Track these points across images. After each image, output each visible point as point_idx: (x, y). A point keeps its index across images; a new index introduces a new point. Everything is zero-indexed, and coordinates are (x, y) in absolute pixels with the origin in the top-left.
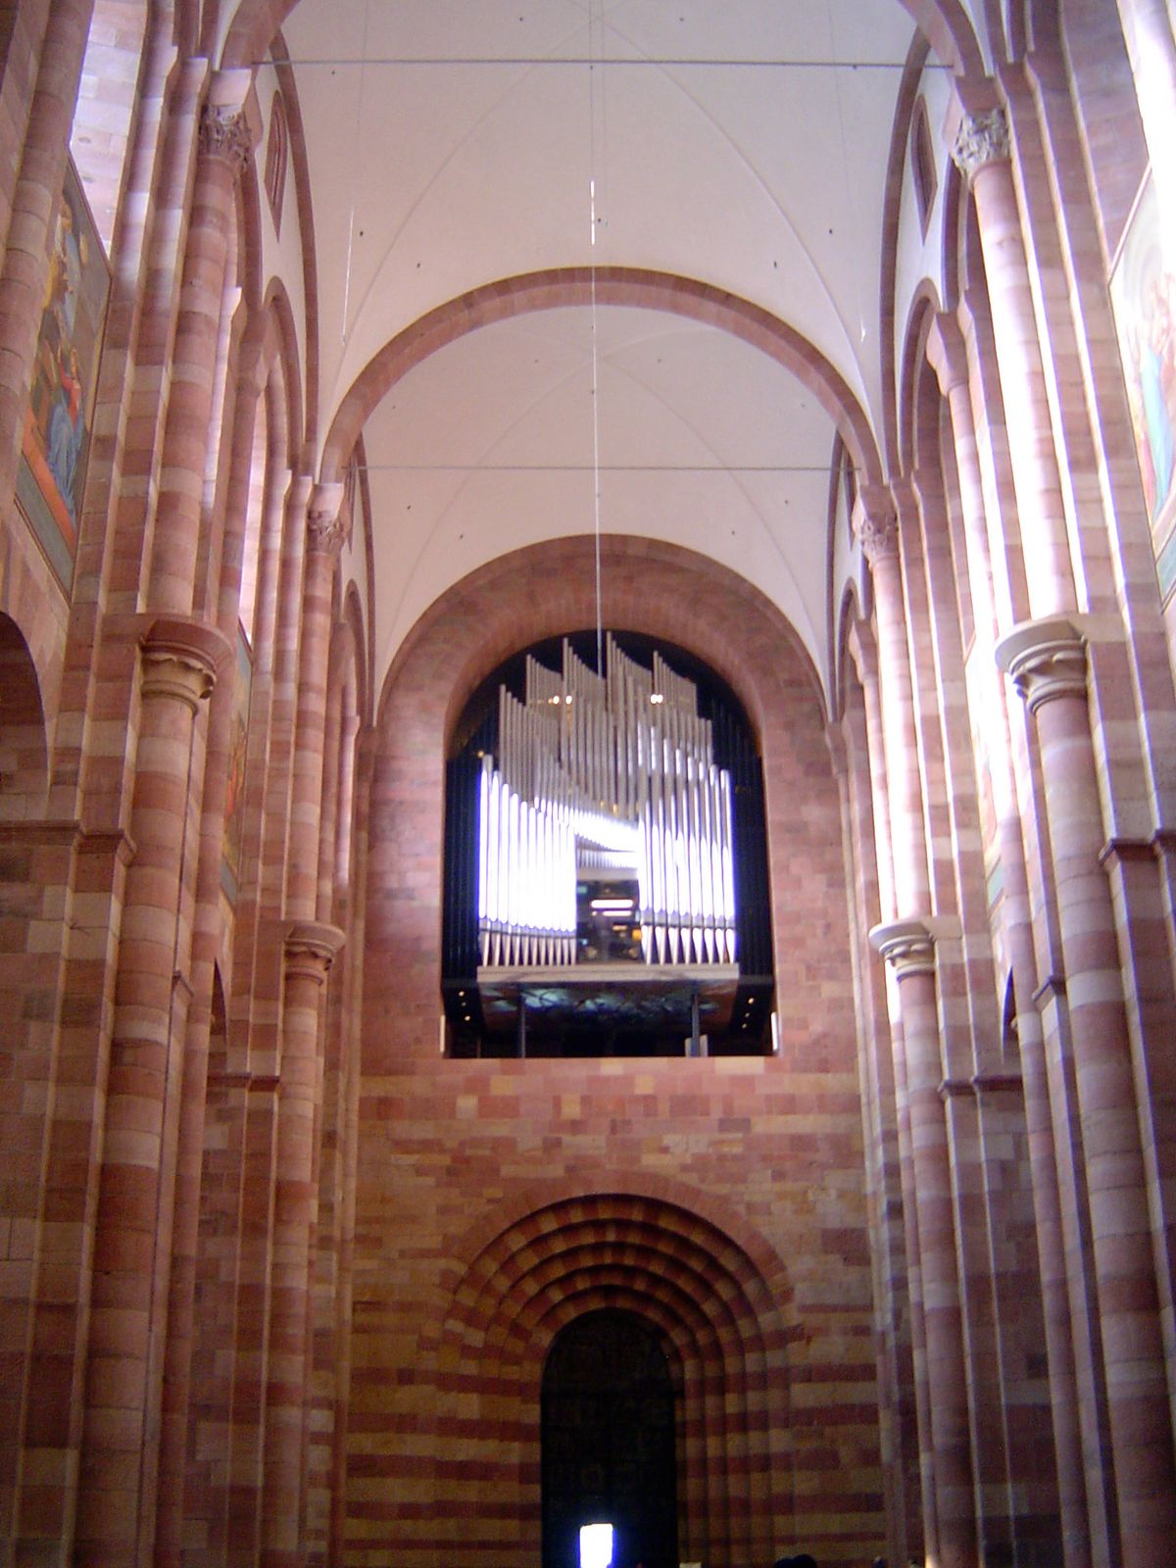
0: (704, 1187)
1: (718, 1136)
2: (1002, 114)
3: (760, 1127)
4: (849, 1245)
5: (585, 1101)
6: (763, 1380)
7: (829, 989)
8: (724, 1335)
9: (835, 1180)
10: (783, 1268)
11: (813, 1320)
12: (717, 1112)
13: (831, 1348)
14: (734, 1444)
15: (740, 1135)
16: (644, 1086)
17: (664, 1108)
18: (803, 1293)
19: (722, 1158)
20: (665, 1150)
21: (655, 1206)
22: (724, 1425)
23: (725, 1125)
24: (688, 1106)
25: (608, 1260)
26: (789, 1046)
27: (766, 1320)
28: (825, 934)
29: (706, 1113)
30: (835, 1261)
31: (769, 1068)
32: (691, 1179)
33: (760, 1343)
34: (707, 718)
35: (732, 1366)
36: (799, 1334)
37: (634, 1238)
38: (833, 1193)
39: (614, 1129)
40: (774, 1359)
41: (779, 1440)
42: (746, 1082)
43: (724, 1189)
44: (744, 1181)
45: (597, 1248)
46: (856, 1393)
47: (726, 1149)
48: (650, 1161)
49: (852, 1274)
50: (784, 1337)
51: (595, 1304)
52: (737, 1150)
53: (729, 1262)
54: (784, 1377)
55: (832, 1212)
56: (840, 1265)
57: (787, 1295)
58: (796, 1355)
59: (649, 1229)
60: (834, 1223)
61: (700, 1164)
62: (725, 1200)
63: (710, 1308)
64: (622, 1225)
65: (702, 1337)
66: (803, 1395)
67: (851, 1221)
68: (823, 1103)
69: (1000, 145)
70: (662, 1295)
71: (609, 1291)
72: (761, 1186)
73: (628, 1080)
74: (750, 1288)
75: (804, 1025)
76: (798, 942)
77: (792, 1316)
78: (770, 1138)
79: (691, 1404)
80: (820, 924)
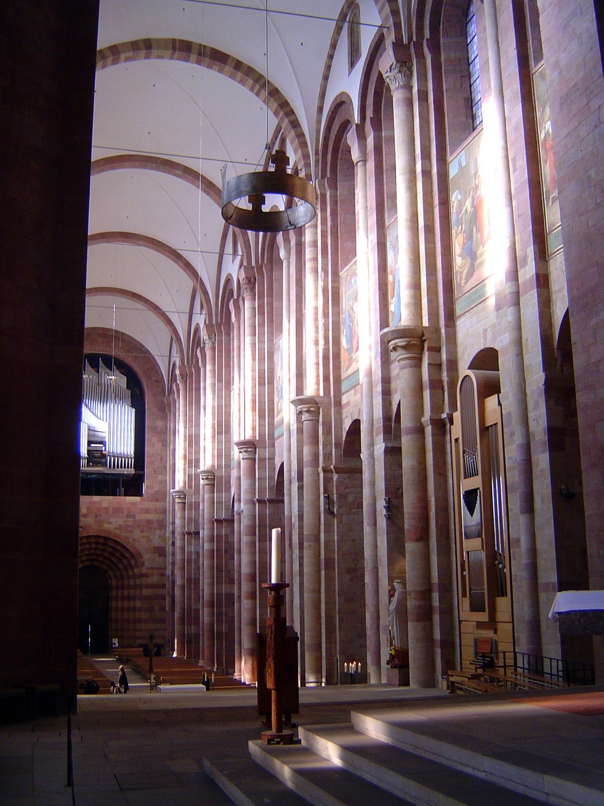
0: (120, 534)
1: (125, 519)
2: (215, 335)
3: (138, 517)
4: (161, 551)
5: (88, 508)
6: (135, 587)
7: (160, 477)
8: (125, 574)
9: (158, 532)
10: (142, 557)
11: (149, 572)
12: (126, 513)
13: (155, 579)
14: (126, 603)
15: (132, 519)
16: (105, 505)
17: (111, 510)
18: (147, 564)
19: (127, 526)
20: (111, 523)
21: (107, 539)
22: (123, 598)
23: (128, 516)
24: (117, 511)
25: (92, 552)
26: (147, 494)
27: (137, 571)
28: (160, 461)
29: (122, 513)
30: (157, 555)
31: (141, 500)
32: (117, 532)
33: (134, 576)
34: (129, 390)
35: (126, 582)
36: (146, 576)
37: (100, 547)
38: (157, 536)
39: (96, 517)
40: (138, 582)
41: (138, 604)
42: (134, 504)
43: (126, 534)
44: (133, 532)
45: (90, 549)
46: (161, 591)
47: (128, 523)
48: (106, 526)
49: (161, 559)
50: (141, 576)
51: (87, 563)
52: (131, 524)
53: (127, 555)
54: (141, 587)
55: (157, 542)
56: (158, 556)
57: (143, 564)
58: (144, 581)
59: (104, 544)
60: (156, 545)
61: (120, 527)
62: (127, 538)
63: (120, 566)
64: (97, 543)
65: (118, 574)
66: (146, 592)
67: (162, 544)
68: (156, 511)
69: (213, 343)
70: (107, 562)
71: (92, 560)
72: (137, 534)
73: (100, 502)
74: (133, 562)
75: (152, 488)
76: (153, 463)
77: (144, 571)
78: (140, 520)
79: (114, 592)
80: (159, 458)
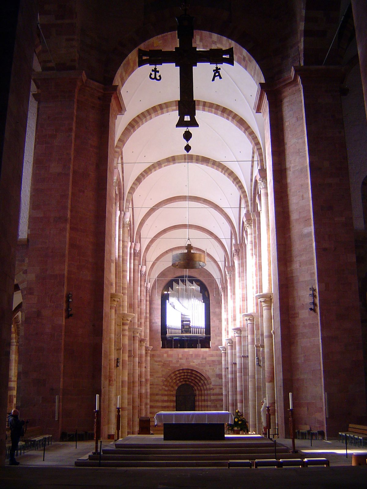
0: (199, 368)
1: (201, 360)
2: (231, 271)
3: (207, 359)
4: (220, 376)
5: (182, 355)
6: (207, 395)
7: (218, 338)
8: (202, 388)
9: (218, 367)
10: (210, 379)
11: (214, 387)
12: (201, 357)
13: (217, 391)
14: (203, 403)
15: (204, 360)
16: (191, 353)
17: (194, 356)
18: (213, 383)
19: (202, 364)
20: (194, 362)
21: (192, 370)
22: (202, 401)
23: (202, 359)
24: (197, 356)
25: (185, 377)
26: (212, 347)
27: (208, 386)
28: (218, 329)
29: (200, 357)
30: (218, 378)
31: (209, 350)
32: (197, 366)
33: (207, 389)
34: (201, 293)
35: (203, 392)
36: (212, 389)
37: (189, 374)
38: (218, 369)
39: (186, 359)
40: (209, 392)
41: (209, 403)
42: (206, 352)
43: (202, 368)
44: (205, 367)
45: (184, 375)
46: (220, 397)
47: (203, 362)
48: (191, 364)
49: (220, 380)
50: (210, 389)
51: (184, 383)
52: (204, 362)
53: (203, 378)
54: (210, 395)
55: (218, 372)
56: (218, 379)
57: (211, 383)
58: (212, 392)
59: (191, 373)
60: (218, 373)
61: (199, 364)
62: (202, 369)
63: (200, 384)
64: (188, 373)
65: (199, 388)
66: (213, 397)
67: (220, 373)
68: (217, 355)
69: (230, 276)
70: (193, 382)
71: (186, 381)
72: (208, 368)
73: (189, 352)
74: (206, 382)
75: (214, 343)
76: (214, 331)
77: (211, 386)
78: (209, 361)
79: (197, 397)
80: (217, 328)
